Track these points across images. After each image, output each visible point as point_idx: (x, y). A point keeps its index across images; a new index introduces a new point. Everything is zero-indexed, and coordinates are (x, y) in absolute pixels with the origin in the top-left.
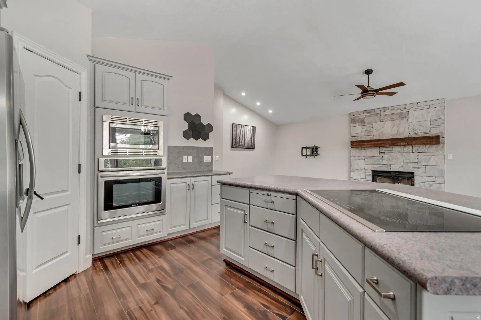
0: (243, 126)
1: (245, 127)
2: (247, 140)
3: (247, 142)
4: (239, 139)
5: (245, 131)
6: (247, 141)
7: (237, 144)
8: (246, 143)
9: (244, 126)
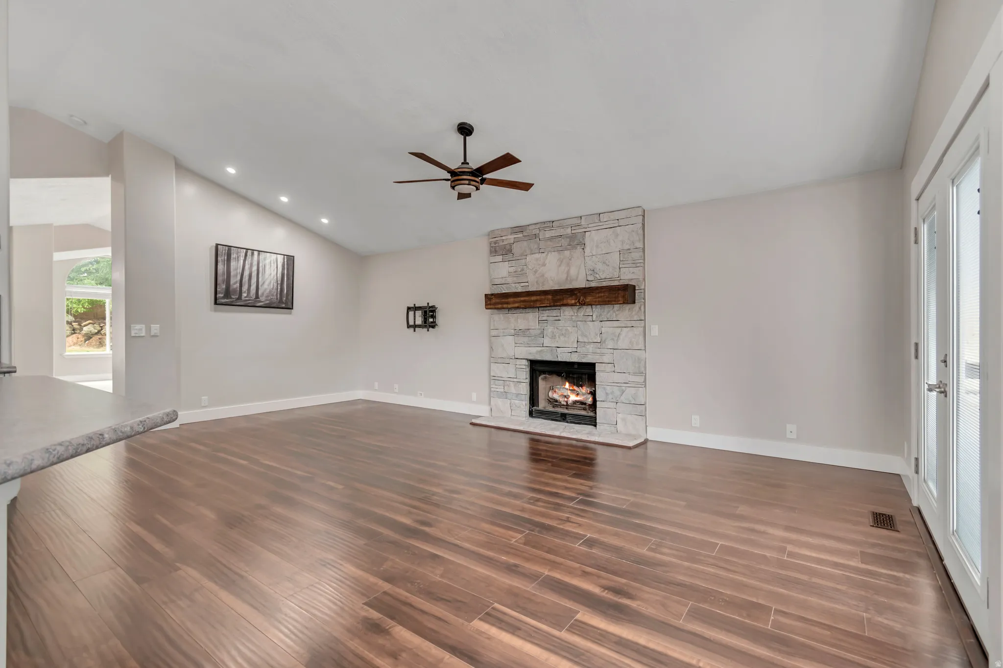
0: (253, 254)
1: (259, 255)
2: (266, 286)
3: (265, 294)
4: (238, 285)
5: (261, 265)
6: (266, 290)
7: (233, 297)
8: (263, 294)
9: (256, 253)
